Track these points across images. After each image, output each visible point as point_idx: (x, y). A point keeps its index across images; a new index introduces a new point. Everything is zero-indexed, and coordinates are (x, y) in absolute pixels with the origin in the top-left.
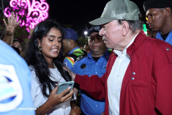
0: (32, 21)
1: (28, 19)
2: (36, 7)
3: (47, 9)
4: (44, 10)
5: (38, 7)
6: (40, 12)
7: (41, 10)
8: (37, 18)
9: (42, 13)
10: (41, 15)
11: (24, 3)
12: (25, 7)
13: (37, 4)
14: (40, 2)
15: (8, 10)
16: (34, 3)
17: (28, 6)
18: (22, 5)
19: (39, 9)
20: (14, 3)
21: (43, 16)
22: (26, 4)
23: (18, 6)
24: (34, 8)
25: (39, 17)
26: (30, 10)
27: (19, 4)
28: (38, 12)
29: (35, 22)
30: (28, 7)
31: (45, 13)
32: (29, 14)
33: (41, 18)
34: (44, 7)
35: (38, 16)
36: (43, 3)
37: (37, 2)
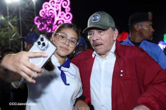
1: (54, 27)
2: (61, 16)
3: (71, 19)
4: (69, 19)
5: (63, 16)
6: (65, 21)
7: (65, 19)
9: (67, 22)
11: (51, 13)
12: (52, 17)
13: (62, 14)
14: (65, 12)
15: (38, 19)
16: (60, 13)
17: (54, 16)
18: (50, 14)
19: (64, 18)
20: (43, 13)
22: (53, 15)
23: (46, 15)
24: (60, 17)
26: (57, 19)
27: (47, 14)
28: (63, 21)
31: (69, 22)
32: (55, 23)
34: (69, 17)
36: (67, 13)
37: (63, 12)
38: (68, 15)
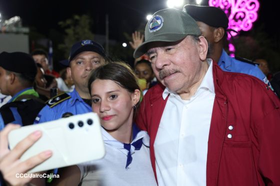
0: (234, 26)
2: (241, 5)
3: (256, 9)
4: (253, 9)
5: (244, 6)
6: (247, 12)
7: (248, 10)
8: (242, 21)
9: (250, 14)
10: (247, 17)
12: (229, 6)
13: (243, 2)
18: (225, 4)
19: (246, 8)
20: (214, 3)
21: (251, 18)
24: (239, 7)
25: (245, 20)
26: (234, 10)
28: (244, 13)
29: (239, 27)
30: (231, 7)
31: (253, 14)
32: (231, 17)
33: (247, 20)
34: (253, 6)
35: (244, 17)
38: (252, 4)
